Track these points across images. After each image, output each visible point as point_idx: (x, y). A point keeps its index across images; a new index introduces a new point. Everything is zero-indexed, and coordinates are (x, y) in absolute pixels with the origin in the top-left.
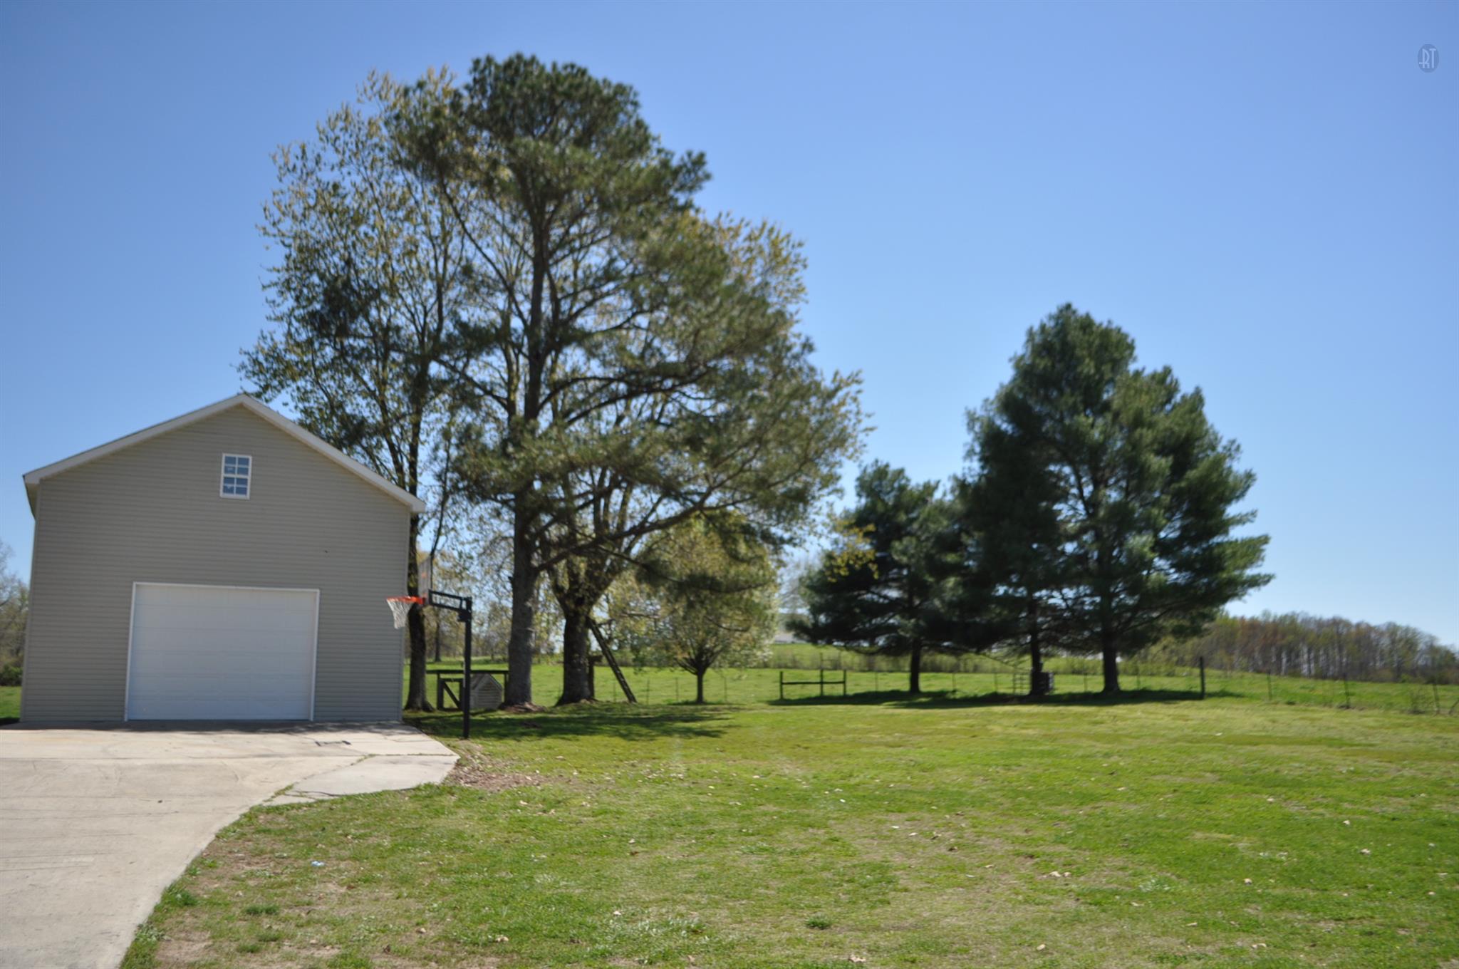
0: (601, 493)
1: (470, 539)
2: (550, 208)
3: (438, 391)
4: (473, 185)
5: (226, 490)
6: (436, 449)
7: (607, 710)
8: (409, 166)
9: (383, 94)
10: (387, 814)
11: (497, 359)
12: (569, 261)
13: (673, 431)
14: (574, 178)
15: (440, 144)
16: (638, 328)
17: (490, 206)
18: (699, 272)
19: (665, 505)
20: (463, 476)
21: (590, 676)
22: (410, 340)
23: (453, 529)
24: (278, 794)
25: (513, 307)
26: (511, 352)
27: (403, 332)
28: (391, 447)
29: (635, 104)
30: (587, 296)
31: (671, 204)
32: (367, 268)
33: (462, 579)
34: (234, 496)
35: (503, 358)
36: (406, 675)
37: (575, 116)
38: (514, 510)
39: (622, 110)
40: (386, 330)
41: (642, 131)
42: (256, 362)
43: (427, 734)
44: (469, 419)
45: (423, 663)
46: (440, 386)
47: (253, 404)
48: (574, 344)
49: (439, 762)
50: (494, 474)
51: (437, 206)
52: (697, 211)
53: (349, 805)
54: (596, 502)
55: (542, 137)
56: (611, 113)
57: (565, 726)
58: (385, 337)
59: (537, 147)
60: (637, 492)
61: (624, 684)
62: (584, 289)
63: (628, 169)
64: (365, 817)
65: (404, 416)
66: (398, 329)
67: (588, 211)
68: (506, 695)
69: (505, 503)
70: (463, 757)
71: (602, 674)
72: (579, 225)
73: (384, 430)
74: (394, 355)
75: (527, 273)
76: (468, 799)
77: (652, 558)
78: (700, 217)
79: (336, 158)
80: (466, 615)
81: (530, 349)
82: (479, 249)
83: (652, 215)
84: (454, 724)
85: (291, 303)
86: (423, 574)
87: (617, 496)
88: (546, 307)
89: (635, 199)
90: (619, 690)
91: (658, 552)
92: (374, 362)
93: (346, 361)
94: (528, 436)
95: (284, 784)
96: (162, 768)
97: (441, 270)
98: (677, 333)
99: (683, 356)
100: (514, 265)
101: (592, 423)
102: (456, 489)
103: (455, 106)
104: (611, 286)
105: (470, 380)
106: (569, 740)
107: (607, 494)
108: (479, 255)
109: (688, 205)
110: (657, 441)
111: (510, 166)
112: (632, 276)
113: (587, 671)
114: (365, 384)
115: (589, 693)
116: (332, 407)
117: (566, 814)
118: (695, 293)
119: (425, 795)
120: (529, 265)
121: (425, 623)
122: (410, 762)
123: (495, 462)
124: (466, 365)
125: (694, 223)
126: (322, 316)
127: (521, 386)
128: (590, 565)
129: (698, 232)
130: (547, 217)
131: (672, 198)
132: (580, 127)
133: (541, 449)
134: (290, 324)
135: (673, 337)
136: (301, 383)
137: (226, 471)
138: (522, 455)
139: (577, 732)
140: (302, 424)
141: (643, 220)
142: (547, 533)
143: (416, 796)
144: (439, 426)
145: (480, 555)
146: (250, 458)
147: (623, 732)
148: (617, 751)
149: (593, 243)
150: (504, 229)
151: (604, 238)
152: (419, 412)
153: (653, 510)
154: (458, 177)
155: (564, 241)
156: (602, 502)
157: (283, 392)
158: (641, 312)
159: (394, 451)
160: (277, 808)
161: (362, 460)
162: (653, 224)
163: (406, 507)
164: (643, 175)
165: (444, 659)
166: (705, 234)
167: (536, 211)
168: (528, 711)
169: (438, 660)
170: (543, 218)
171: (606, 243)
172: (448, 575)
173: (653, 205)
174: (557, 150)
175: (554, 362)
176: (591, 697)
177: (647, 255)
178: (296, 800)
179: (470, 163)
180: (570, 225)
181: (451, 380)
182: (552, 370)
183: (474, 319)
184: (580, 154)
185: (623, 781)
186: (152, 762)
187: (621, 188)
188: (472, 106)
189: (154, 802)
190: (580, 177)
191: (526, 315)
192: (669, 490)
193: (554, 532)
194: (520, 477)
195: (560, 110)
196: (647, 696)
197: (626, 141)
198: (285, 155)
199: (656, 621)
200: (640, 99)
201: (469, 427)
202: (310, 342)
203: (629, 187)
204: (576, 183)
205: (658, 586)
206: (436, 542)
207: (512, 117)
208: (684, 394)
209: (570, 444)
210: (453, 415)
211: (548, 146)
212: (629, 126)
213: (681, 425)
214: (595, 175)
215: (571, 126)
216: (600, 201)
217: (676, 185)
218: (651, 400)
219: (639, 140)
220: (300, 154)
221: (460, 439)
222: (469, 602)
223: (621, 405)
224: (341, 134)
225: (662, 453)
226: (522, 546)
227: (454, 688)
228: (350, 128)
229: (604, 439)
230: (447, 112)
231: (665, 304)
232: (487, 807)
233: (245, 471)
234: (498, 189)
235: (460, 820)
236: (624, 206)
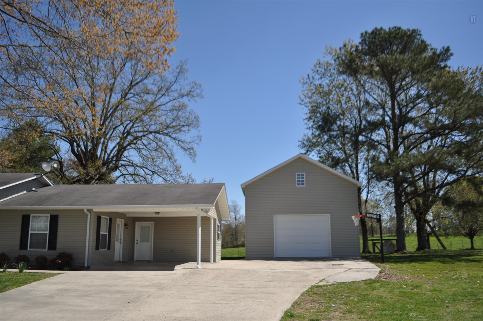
0: (425, 174)
1: (379, 194)
2: (394, 77)
3: (363, 146)
4: (366, 74)
5: (299, 184)
6: (364, 165)
7: (435, 252)
8: (344, 73)
9: (331, 52)
10: (356, 289)
11: (382, 132)
12: (403, 94)
13: (450, 149)
14: (401, 65)
15: (353, 64)
16: (432, 113)
17: (372, 80)
18: (453, 90)
19: (450, 176)
20: (374, 173)
21: (428, 240)
22: (351, 129)
23: (373, 191)
24: (320, 281)
25: (385, 113)
26: (386, 128)
27: (349, 127)
28: (349, 165)
29: (420, 35)
30: (411, 105)
31: (439, 67)
32: (335, 108)
33: (378, 208)
34: (301, 186)
35: (384, 131)
36: (361, 241)
37: (399, 44)
38: (393, 182)
39: (415, 38)
40: (343, 127)
41: (424, 44)
42: (303, 143)
43: (370, 261)
44: (374, 153)
45: (367, 238)
46: (363, 143)
47: (304, 157)
48: (409, 123)
49: (373, 271)
50: (385, 171)
51: (355, 84)
52: (449, 67)
53: (343, 285)
54: (423, 177)
55: (388, 53)
56: (411, 40)
57: (419, 258)
58: (343, 130)
59: (386, 57)
60: (439, 172)
61: (441, 243)
62: (410, 103)
63: (421, 58)
64: (348, 290)
65: (352, 155)
66: (347, 127)
67: (408, 75)
68: (397, 247)
69: (390, 181)
70: (382, 270)
71: (433, 239)
72: (405, 81)
73: (346, 161)
74: (347, 135)
75: (389, 101)
76: (384, 284)
77: (447, 196)
78: (451, 70)
79: (319, 77)
80: (379, 220)
81: (393, 126)
82: (371, 95)
83: (432, 72)
84: (379, 258)
85: (312, 124)
86: (363, 207)
87: (431, 175)
88: (397, 111)
89: (425, 68)
90: (440, 245)
91: (449, 194)
92: (341, 139)
93: (331, 140)
94: (395, 157)
95: (322, 278)
96: (285, 272)
97: (359, 105)
98: (448, 113)
99: (451, 121)
100: (384, 99)
101: (419, 150)
102: (372, 178)
103: (357, 50)
104: (420, 100)
105: (373, 140)
106: (421, 263)
107: (428, 174)
108: (371, 98)
109: (446, 66)
110: (444, 153)
111: (378, 66)
112: (428, 96)
113: (427, 238)
114: (338, 146)
115: (428, 246)
116: (329, 155)
117: (420, 291)
118: (452, 98)
119: (369, 282)
120: (389, 98)
121: (366, 224)
122: (363, 271)
123: (385, 167)
124: (371, 135)
125: (449, 72)
126: (322, 126)
127: (391, 140)
128: (423, 200)
129: (451, 75)
130: (393, 80)
131: (439, 65)
132: (401, 47)
133: (401, 161)
134: (312, 130)
135: (446, 115)
136: (318, 148)
137: (298, 178)
138: (394, 163)
139: (424, 261)
140: (319, 161)
141: (429, 75)
142: (406, 190)
143: (366, 283)
144: (364, 157)
145: (383, 199)
146: (304, 174)
147: (441, 260)
148: (440, 267)
149: (411, 86)
150: (379, 87)
151: (415, 84)
152: (357, 153)
153: (446, 178)
154: (360, 73)
155: (400, 88)
156: (426, 177)
157: (313, 152)
158: (433, 108)
159: (350, 167)
160: (320, 286)
161: (340, 171)
162: (433, 75)
163: (355, 185)
164: (426, 59)
165: (375, 235)
166: (454, 75)
167: (389, 79)
168: (405, 253)
169: (373, 236)
170: (392, 81)
171: (416, 86)
172: (373, 207)
173: (432, 69)
174: (394, 57)
175: (402, 129)
176: (429, 247)
177: (432, 86)
178: (326, 284)
179: (364, 68)
180: (402, 82)
181: (367, 141)
182: (402, 133)
183: (372, 119)
184: (402, 57)
185: (443, 279)
186: (282, 270)
187: (419, 65)
188: (362, 49)
189: (282, 284)
190: (403, 64)
191: (390, 115)
192: (451, 170)
193: (409, 189)
194: (394, 171)
195: (393, 43)
196: (451, 247)
197: (418, 48)
198: (303, 79)
199: (452, 219)
200: (421, 33)
201: (374, 156)
202: (319, 135)
203: (422, 64)
204: (402, 67)
205: (451, 206)
206: (368, 196)
207: (376, 49)
208: (453, 135)
209: (411, 158)
210: (369, 153)
211: (390, 56)
212: (419, 43)
213: (453, 146)
214: (409, 62)
215: (398, 48)
216: (412, 71)
217: (440, 60)
218: (440, 139)
219: (424, 47)
220: (307, 77)
221: (372, 160)
222: (380, 216)
223: (429, 142)
224: (318, 69)
225: (447, 158)
226: (398, 195)
227: (379, 245)
228: (322, 66)
229: (424, 155)
230: (354, 53)
231: (441, 103)
232: (391, 287)
233: (303, 178)
234: (374, 74)
235: (382, 292)
236: (421, 72)
